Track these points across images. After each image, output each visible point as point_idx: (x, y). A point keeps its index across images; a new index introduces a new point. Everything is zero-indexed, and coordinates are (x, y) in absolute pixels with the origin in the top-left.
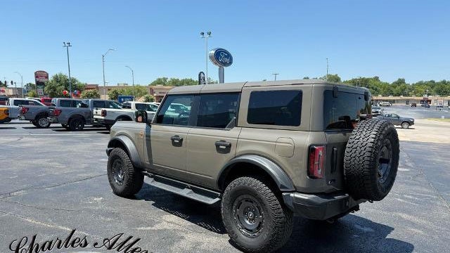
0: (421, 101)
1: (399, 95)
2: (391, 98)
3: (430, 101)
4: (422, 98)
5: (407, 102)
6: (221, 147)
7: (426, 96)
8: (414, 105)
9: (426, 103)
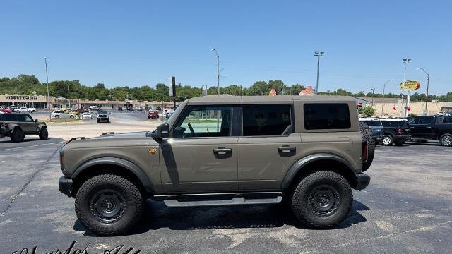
0: (125, 105)
1: (104, 100)
2: (97, 101)
3: (132, 105)
4: (124, 103)
5: (113, 106)
6: (284, 151)
7: (127, 101)
8: (120, 109)
9: (129, 107)
